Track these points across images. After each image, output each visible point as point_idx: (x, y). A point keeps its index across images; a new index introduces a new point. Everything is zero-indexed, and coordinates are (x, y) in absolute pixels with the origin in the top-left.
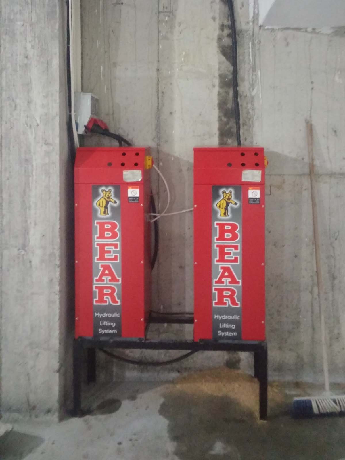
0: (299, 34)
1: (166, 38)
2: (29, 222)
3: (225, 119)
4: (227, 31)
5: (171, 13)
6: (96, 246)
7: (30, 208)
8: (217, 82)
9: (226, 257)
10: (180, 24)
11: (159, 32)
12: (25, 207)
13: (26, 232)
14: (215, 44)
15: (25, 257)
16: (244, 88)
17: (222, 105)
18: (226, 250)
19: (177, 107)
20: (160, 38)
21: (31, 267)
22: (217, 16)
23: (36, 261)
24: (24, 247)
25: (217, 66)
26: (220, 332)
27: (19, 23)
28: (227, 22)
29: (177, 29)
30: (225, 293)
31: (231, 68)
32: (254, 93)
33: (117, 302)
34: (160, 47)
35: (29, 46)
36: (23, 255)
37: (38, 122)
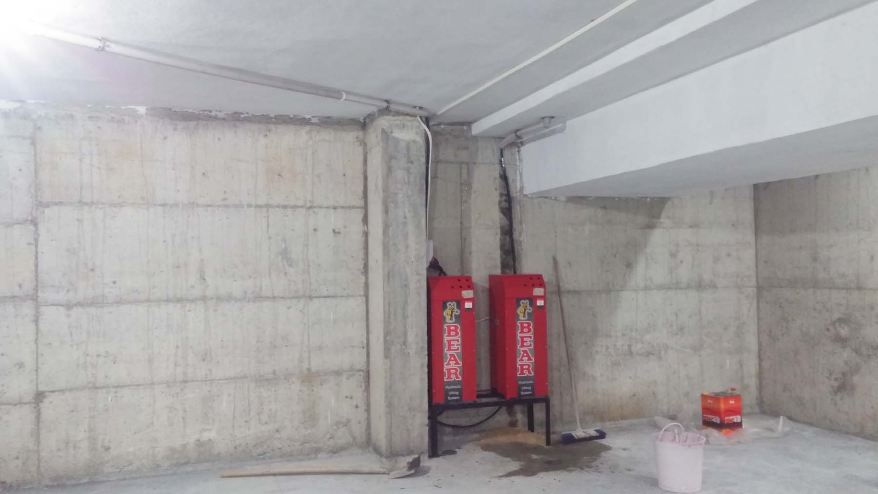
0: (546, 200)
1: (466, 201)
2: (407, 327)
3: (504, 256)
4: (504, 198)
5: (469, 185)
6: (445, 342)
7: (408, 317)
8: (499, 231)
9: (525, 344)
10: (475, 192)
11: (462, 197)
12: (405, 317)
13: (405, 334)
14: (497, 206)
15: (405, 350)
16: (516, 235)
17: (502, 246)
18: (525, 340)
19: (474, 248)
20: (463, 201)
21: (409, 357)
22: (498, 188)
23: (412, 352)
24: (404, 343)
25: (498, 221)
26: (522, 392)
27: (401, 196)
28: (505, 192)
29: (473, 196)
30: (524, 367)
31: (508, 223)
32: (521, 239)
33: (459, 378)
34: (463, 207)
35: (407, 210)
36: (404, 349)
37: (413, 260)
